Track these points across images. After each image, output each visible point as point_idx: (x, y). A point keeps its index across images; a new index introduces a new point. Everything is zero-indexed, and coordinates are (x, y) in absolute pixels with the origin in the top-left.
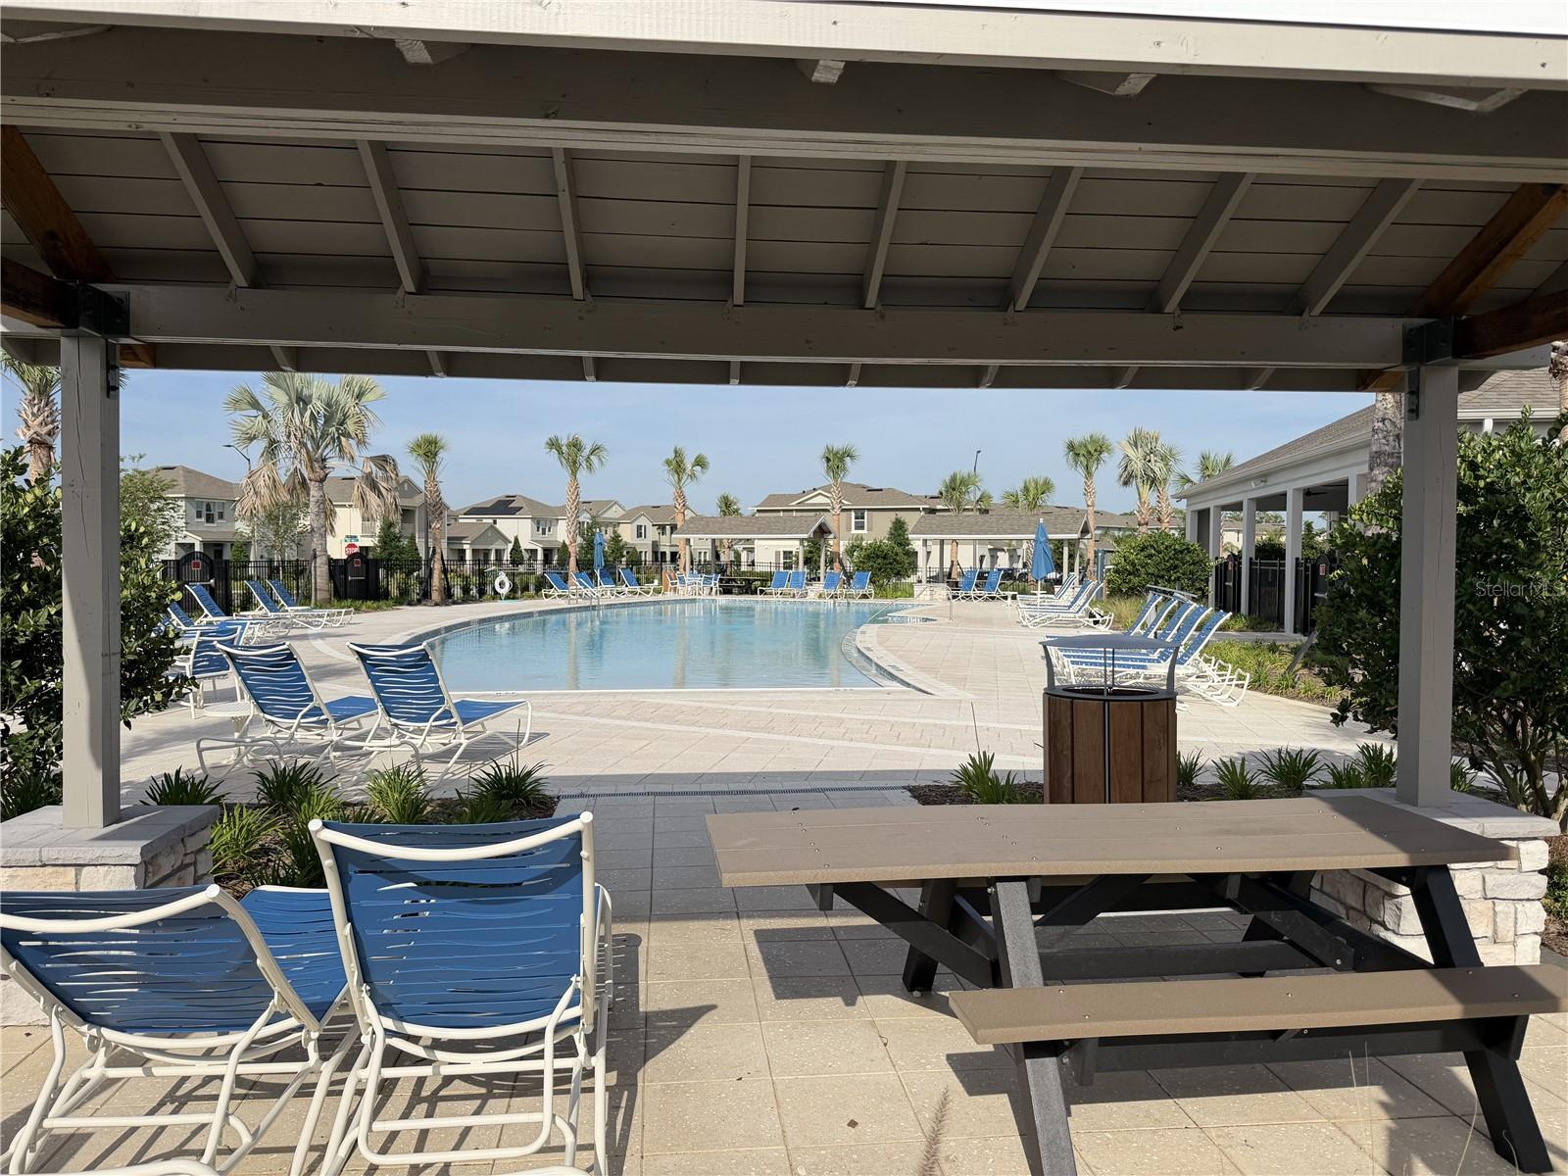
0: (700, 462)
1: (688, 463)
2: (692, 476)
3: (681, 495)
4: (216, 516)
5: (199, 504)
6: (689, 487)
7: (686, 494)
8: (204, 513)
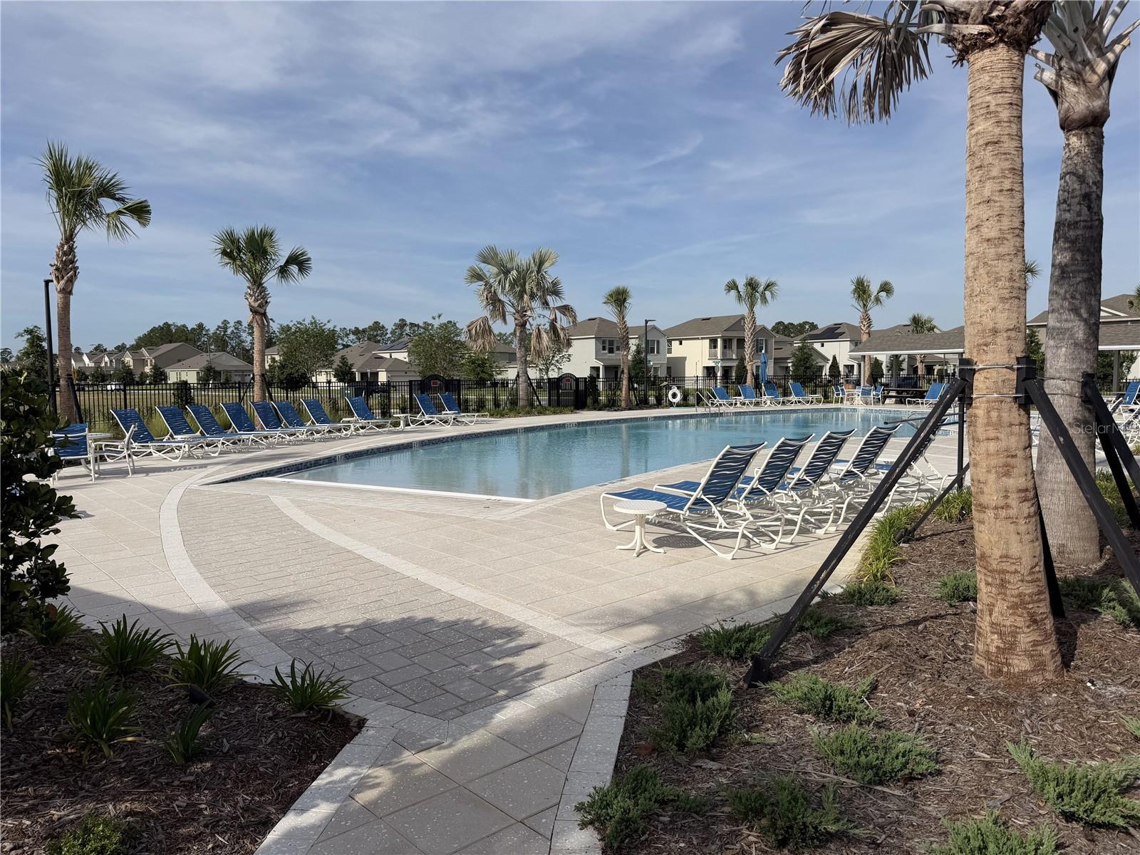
0: (886, 288)
1: (874, 289)
2: (878, 300)
3: (867, 318)
4: (615, 349)
5: (604, 342)
6: (874, 312)
7: (871, 317)
8: (607, 347)
